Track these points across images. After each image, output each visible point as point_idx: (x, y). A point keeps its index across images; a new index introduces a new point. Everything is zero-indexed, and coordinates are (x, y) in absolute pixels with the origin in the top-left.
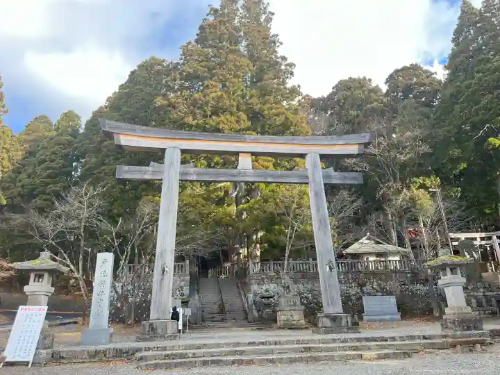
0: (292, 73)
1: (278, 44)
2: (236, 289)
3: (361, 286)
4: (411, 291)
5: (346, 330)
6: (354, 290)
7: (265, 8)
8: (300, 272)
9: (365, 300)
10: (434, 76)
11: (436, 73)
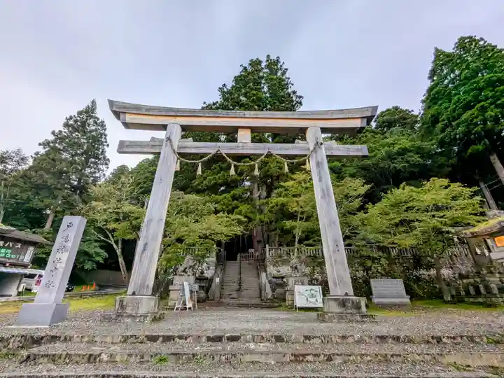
0: (300, 103)
1: (290, 85)
2: (255, 272)
3: (367, 269)
4: (416, 276)
5: (359, 319)
6: (360, 274)
7: (281, 66)
8: (310, 256)
9: (373, 282)
10: (412, 113)
11: (412, 111)
